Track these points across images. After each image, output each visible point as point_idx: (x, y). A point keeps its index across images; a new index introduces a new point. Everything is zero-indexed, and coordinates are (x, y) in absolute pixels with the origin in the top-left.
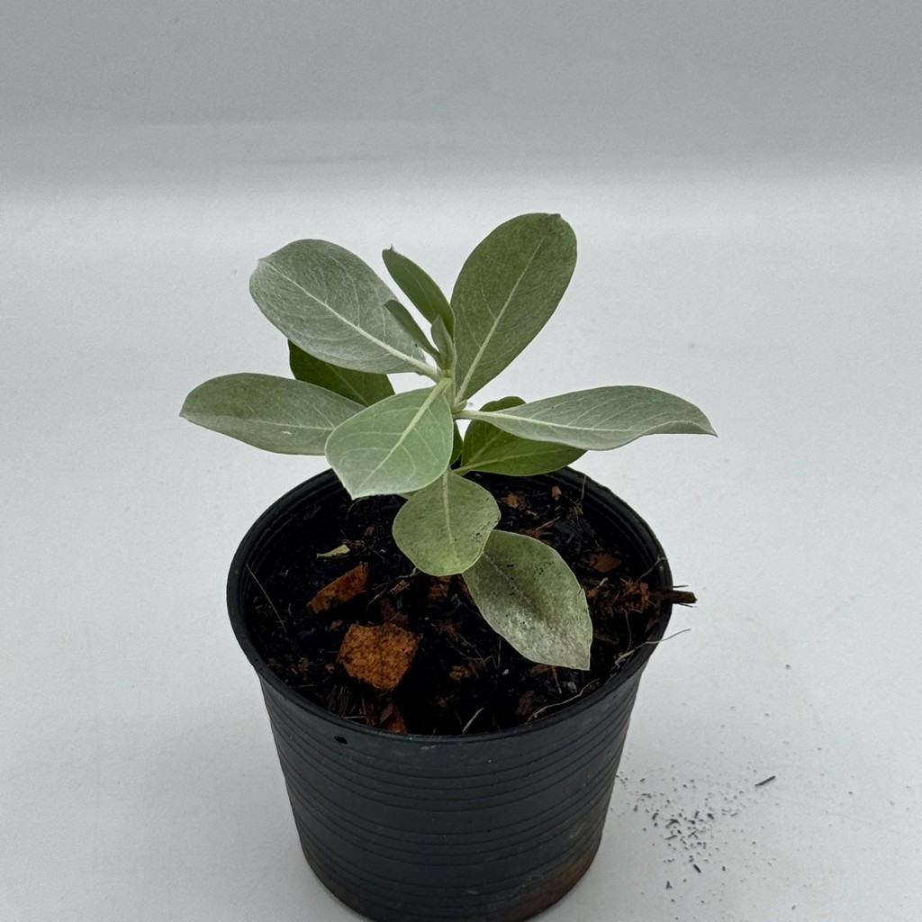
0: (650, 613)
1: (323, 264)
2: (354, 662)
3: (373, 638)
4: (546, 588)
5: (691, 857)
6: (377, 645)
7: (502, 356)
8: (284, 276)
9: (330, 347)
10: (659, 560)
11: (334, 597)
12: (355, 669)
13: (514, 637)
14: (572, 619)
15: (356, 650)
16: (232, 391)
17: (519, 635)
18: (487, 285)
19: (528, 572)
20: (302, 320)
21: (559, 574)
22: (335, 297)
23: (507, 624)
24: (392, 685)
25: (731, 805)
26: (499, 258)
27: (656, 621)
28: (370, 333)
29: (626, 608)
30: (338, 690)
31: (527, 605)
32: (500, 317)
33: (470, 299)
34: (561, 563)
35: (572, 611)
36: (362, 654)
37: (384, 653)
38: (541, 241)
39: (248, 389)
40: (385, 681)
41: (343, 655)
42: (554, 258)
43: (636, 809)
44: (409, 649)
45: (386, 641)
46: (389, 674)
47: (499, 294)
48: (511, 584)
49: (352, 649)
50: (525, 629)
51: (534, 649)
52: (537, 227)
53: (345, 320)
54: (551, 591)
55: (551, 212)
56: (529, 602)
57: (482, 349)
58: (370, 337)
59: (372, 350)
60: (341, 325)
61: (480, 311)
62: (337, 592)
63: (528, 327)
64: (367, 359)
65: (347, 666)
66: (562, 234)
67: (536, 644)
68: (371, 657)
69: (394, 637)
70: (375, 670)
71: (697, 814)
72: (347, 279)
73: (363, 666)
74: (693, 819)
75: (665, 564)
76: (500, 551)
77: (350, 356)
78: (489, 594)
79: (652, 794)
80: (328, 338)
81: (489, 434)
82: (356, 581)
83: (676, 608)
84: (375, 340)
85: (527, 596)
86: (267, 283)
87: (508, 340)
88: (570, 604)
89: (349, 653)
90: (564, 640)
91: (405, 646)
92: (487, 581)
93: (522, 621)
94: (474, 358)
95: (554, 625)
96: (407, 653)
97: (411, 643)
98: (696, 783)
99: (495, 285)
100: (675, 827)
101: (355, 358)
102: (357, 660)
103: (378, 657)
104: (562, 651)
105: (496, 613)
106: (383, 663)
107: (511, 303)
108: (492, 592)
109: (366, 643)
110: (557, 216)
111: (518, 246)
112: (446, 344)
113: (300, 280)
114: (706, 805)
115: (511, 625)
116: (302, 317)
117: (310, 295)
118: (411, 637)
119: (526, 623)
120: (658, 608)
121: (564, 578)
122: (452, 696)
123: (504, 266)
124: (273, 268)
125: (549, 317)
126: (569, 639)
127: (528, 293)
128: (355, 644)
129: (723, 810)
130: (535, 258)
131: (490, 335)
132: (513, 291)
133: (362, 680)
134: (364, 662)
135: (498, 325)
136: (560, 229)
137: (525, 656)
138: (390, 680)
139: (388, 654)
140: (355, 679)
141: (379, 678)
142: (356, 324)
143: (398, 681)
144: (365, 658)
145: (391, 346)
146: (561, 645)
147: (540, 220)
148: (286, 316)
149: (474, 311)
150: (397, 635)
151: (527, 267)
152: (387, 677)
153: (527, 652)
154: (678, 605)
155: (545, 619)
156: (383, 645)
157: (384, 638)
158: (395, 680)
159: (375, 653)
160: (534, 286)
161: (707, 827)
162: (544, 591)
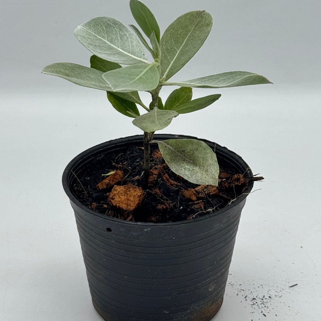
0: (244, 185)
1: (105, 26)
2: (116, 199)
3: (124, 190)
4: (199, 154)
5: (262, 311)
6: (125, 193)
7: (181, 63)
8: (89, 31)
9: (107, 55)
10: (247, 169)
11: (108, 183)
12: (116, 202)
13: (185, 174)
14: (210, 165)
15: (116, 195)
16: (64, 67)
17: (187, 173)
18: (175, 38)
19: (191, 152)
20: (96, 45)
21: (204, 149)
22: (110, 38)
23: (182, 170)
24: (132, 208)
25: (279, 294)
26: (180, 28)
27: (247, 187)
28: (124, 51)
29: (234, 183)
30: (108, 212)
31: (191, 163)
32: (180, 50)
33: (167, 44)
34: (206, 145)
35: (210, 161)
36: (119, 196)
37: (128, 196)
38: (198, 21)
39: (71, 68)
40: (129, 207)
41: (111, 197)
42: (203, 26)
43: (237, 295)
44: (139, 194)
45: (129, 191)
46: (131, 204)
47: (180, 42)
48: (184, 158)
49: (115, 194)
50: (190, 170)
51: (194, 177)
52: (196, 16)
53: (114, 46)
54: (201, 156)
55: (201, 10)
56: (191, 161)
57: (172, 62)
58: (124, 52)
59: (125, 57)
60: (112, 48)
61: (171, 48)
62: (109, 180)
63: (192, 51)
64: (123, 60)
65: (112, 201)
66: (206, 17)
67: (194, 175)
68: (123, 198)
69: (133, 189)
70: (125, 202)
71: (264, 296)
72: (115, 30)
73: (119, 201)
74: (262, 298)
75: (250, 170)
76: (179, 147)
77: (116, 58)
78: (174, 161)
79: (244, 290)
80: (106, 52)
81: (175, 103)
82: (118, 176)
83: (255, 182)
84: (127, 53)
85: (191, 160)
86: (82, 32)
87: (183, 57)
88: (209, 159)
89: (114, 196)
90: (207, 173)
91: (138, 192)
92: (173, 157)
93: (188, 167)
94: (169, 66)
95: (203, 167)
96: (138, 195)
97: (140, 191)
98: (263, 286)
99: (178, 38)
100: (255, 301)
101: (118, 59)
102: (117, 199)
103: (126, 197)
104: (206, 177)
105: (177, 167)
106: (128, 200)
107: (184, 45)
108: (176, 161)
109: (121, 192)
110: (204, 11)
111: (188, 23)
112: (156, 46)
113: (95, 32)
114: (268, 294)
115: (183, 170)
116: (96, 44)
117: (99, 37)
118: (141, 189)
119: (190, 168)
120: (247, 183)
121: (207, 150)
122: (158, 216)
123: (182, 31)
124: (84, 28)
125: (201, 47)
126: (209, 173)
127: (192, 39)
128: (116, 192)
129: (275, 295)
130: (195, 27)
131: (176, 57)
132: (186, 40)
133: (119, 206)
134: (120, 200)
135: (179, 53)
136: (206, 16)
137: (190, 181)
138: (131, 206)
139: (130, 196)
140: (116, 206)
141: (126, 206)
142: (119, 48)
143: (134, 207)
144: (120, 198)
145: (133, 55)
146: (205, 175)
147: (197, 13)
148: (89, 44)
149: (169, 48)
150: (134, 188)
151: (192, 31)
152: (130, 205)
153: (190, 179)
154: (256, 181)
155: (198, 166)
156: (128, 193)
157: (129, 190)
158: (133, 206)
159: (125, 196)
160: (195, 37)
161: (269, 301)
162: (198, 157)
